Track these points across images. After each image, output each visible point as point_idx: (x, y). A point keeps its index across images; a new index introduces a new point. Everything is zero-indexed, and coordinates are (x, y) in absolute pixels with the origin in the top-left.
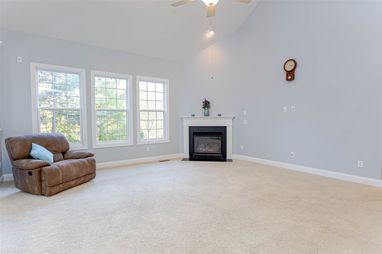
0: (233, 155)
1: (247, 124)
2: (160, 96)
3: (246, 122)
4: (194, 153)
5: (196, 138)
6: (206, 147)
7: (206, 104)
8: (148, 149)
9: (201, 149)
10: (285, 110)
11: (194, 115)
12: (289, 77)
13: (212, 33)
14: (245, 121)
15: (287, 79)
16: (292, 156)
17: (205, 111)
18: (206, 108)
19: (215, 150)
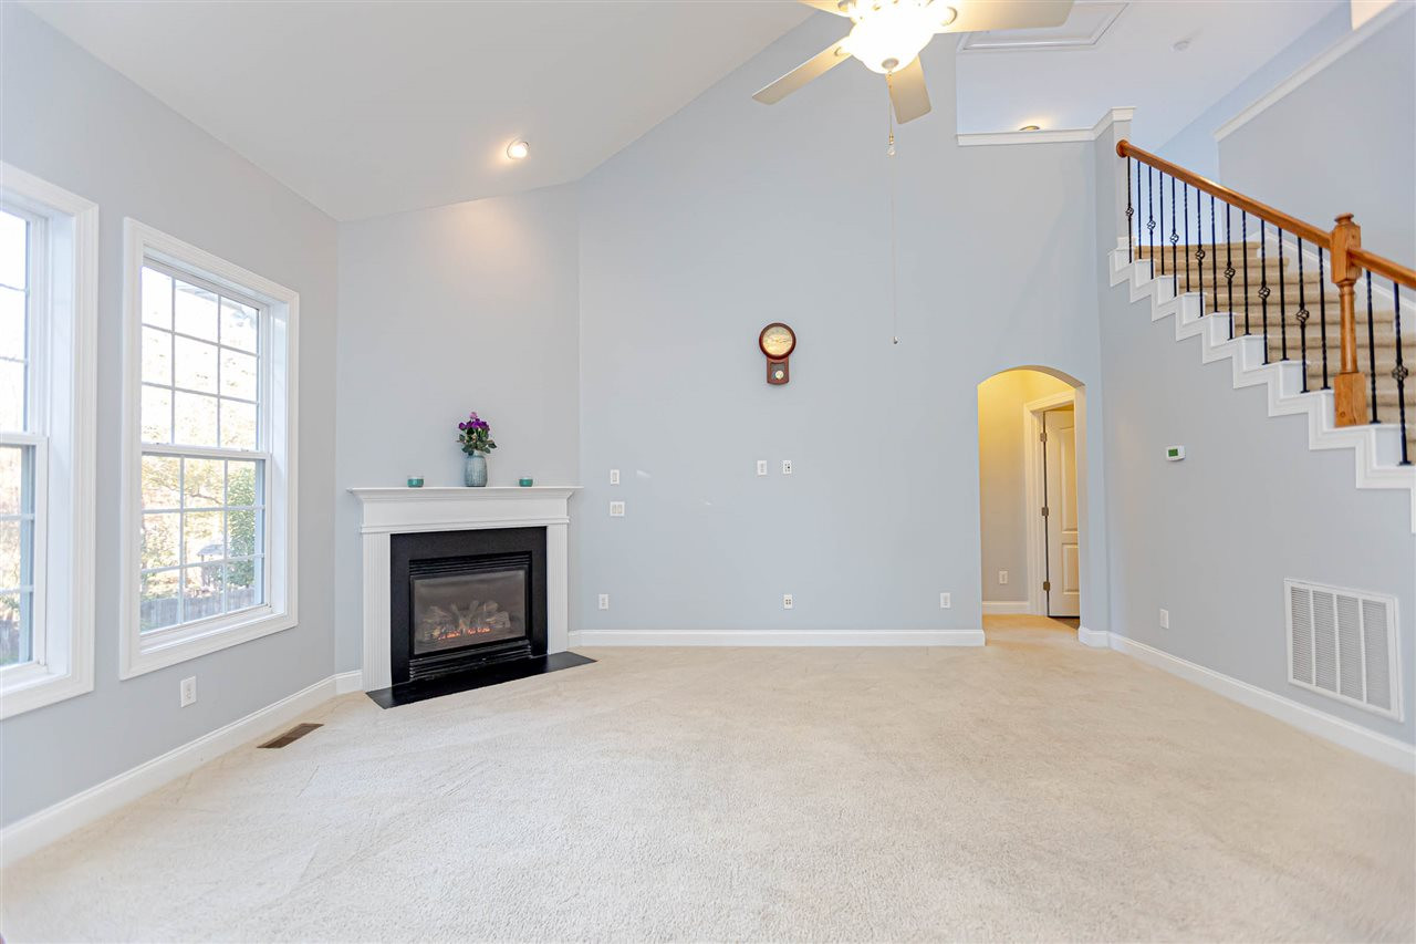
0: (572, 634)
1: (623, 514)
2: (241, 376)
3: (618, 508)
4: (411, 655)
5: (422, 587)
6: (461, 621)
7: (475, 435)
8: (187, 691)
9: (436, 633)
10: (762, 471)
11: (420, 483)
12: (779, 375)
13: (519, 151)
14: (617, 503)
15: (771, 380)
16: (786, 607)
17: (466, 464)
18: (476, 452)
19: (499, 626)
